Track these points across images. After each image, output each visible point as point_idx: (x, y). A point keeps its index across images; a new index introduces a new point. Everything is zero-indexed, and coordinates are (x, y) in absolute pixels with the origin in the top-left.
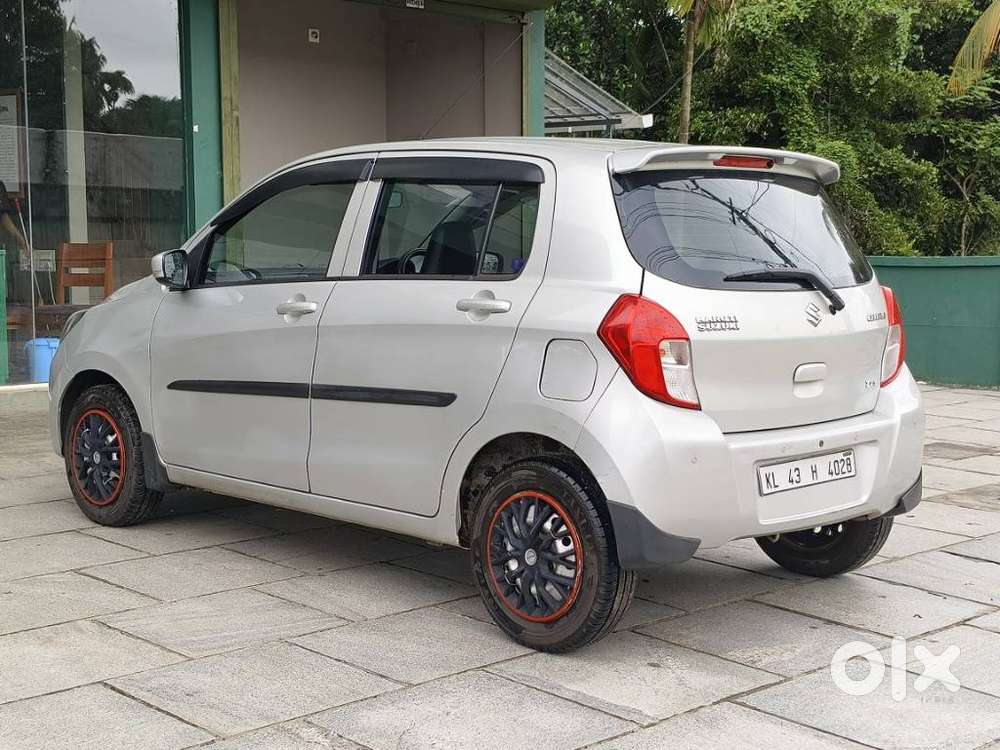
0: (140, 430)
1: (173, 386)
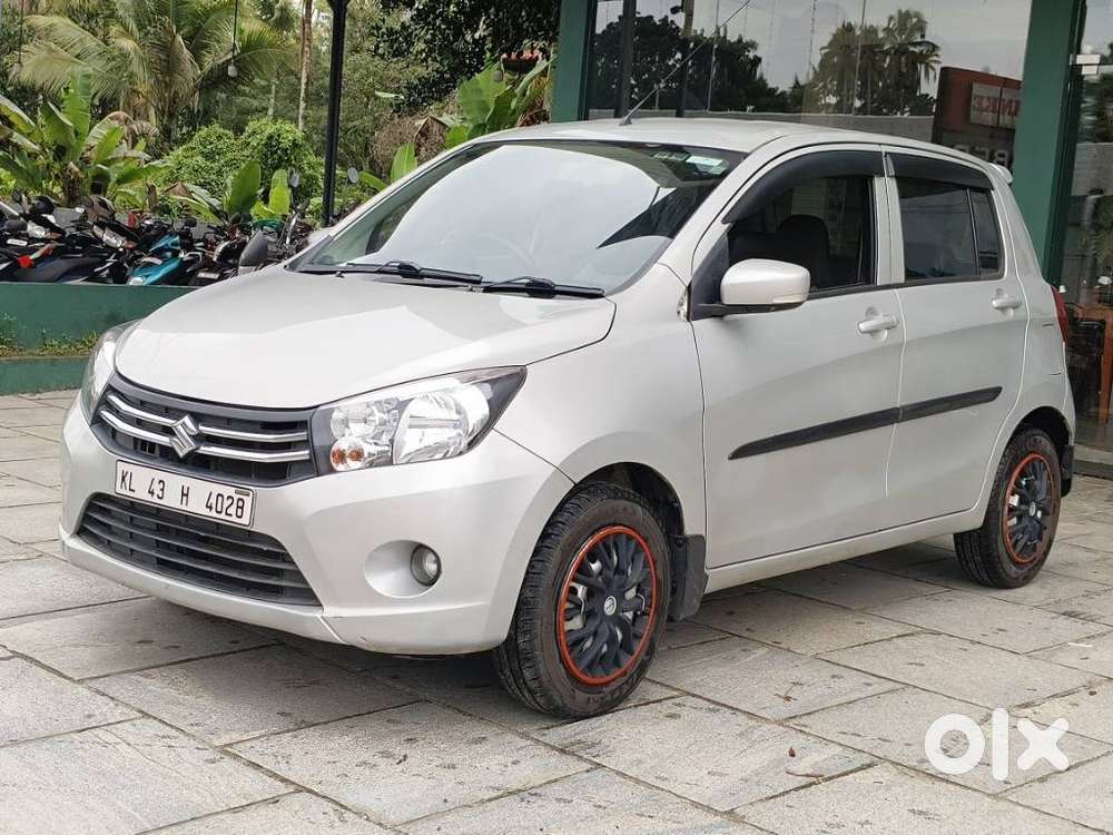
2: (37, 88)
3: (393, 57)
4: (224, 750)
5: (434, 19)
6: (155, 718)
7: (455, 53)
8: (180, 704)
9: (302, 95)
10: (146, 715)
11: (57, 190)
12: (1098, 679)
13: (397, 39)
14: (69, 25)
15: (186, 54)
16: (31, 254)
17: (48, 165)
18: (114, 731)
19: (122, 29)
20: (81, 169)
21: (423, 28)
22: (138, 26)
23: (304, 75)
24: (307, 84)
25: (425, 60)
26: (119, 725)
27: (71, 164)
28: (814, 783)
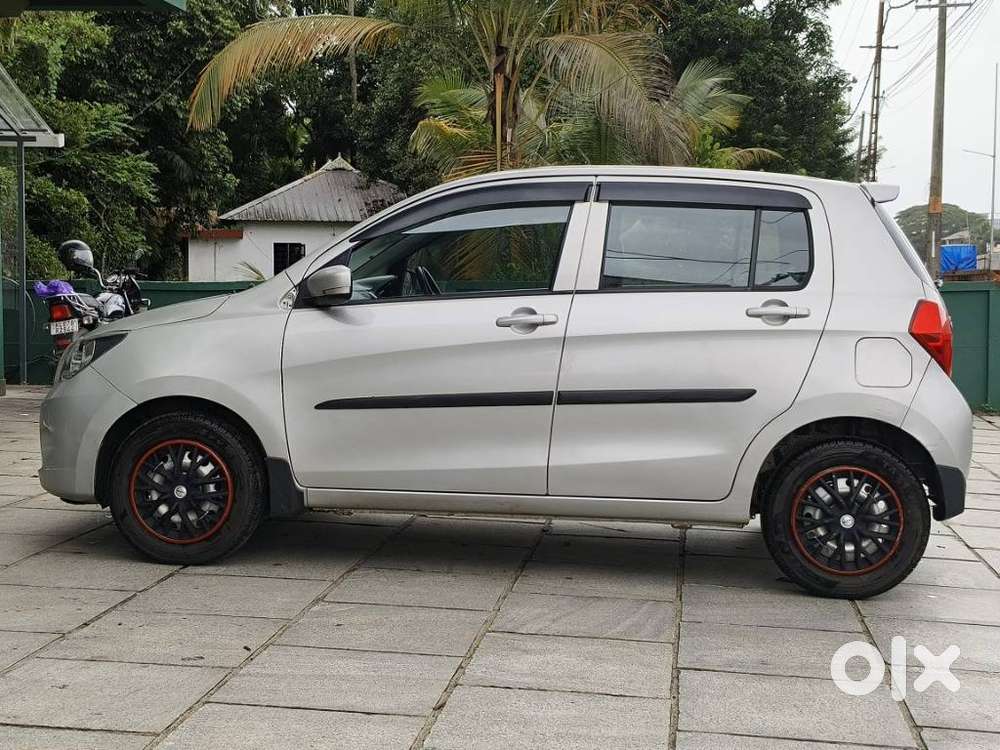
0: (266, 456)
1: (319, 407)
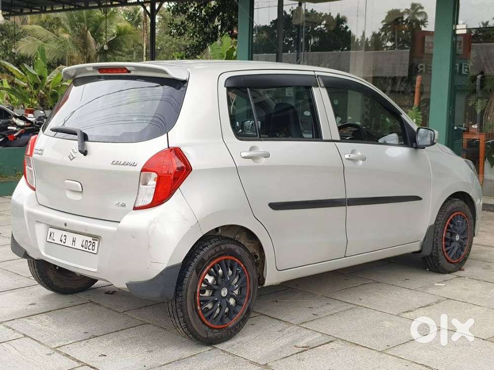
2: (28, 57)
3: (178, 36)
4: (56, 350)
5: (195, 19)
6: (29, 337)
7: (205, 33)
8: (42, 330)
9: (144, 54)
10: (25, 336)
11: (36, 102)
12: (443, 299)
13: (179, 28)
14: (41, 29)
15: (91, 39)
16: (15, 133)
17: (31, 92)
18: (11, 344)
19: (63, 30)
20: (45, 93)
21: (191, 23)
22: (71, 28)
23: (145, 45)
24: (146, 49)
25: (192, 36)
26: (13, 341)
27: (41, 91)
28: (305, 350)
